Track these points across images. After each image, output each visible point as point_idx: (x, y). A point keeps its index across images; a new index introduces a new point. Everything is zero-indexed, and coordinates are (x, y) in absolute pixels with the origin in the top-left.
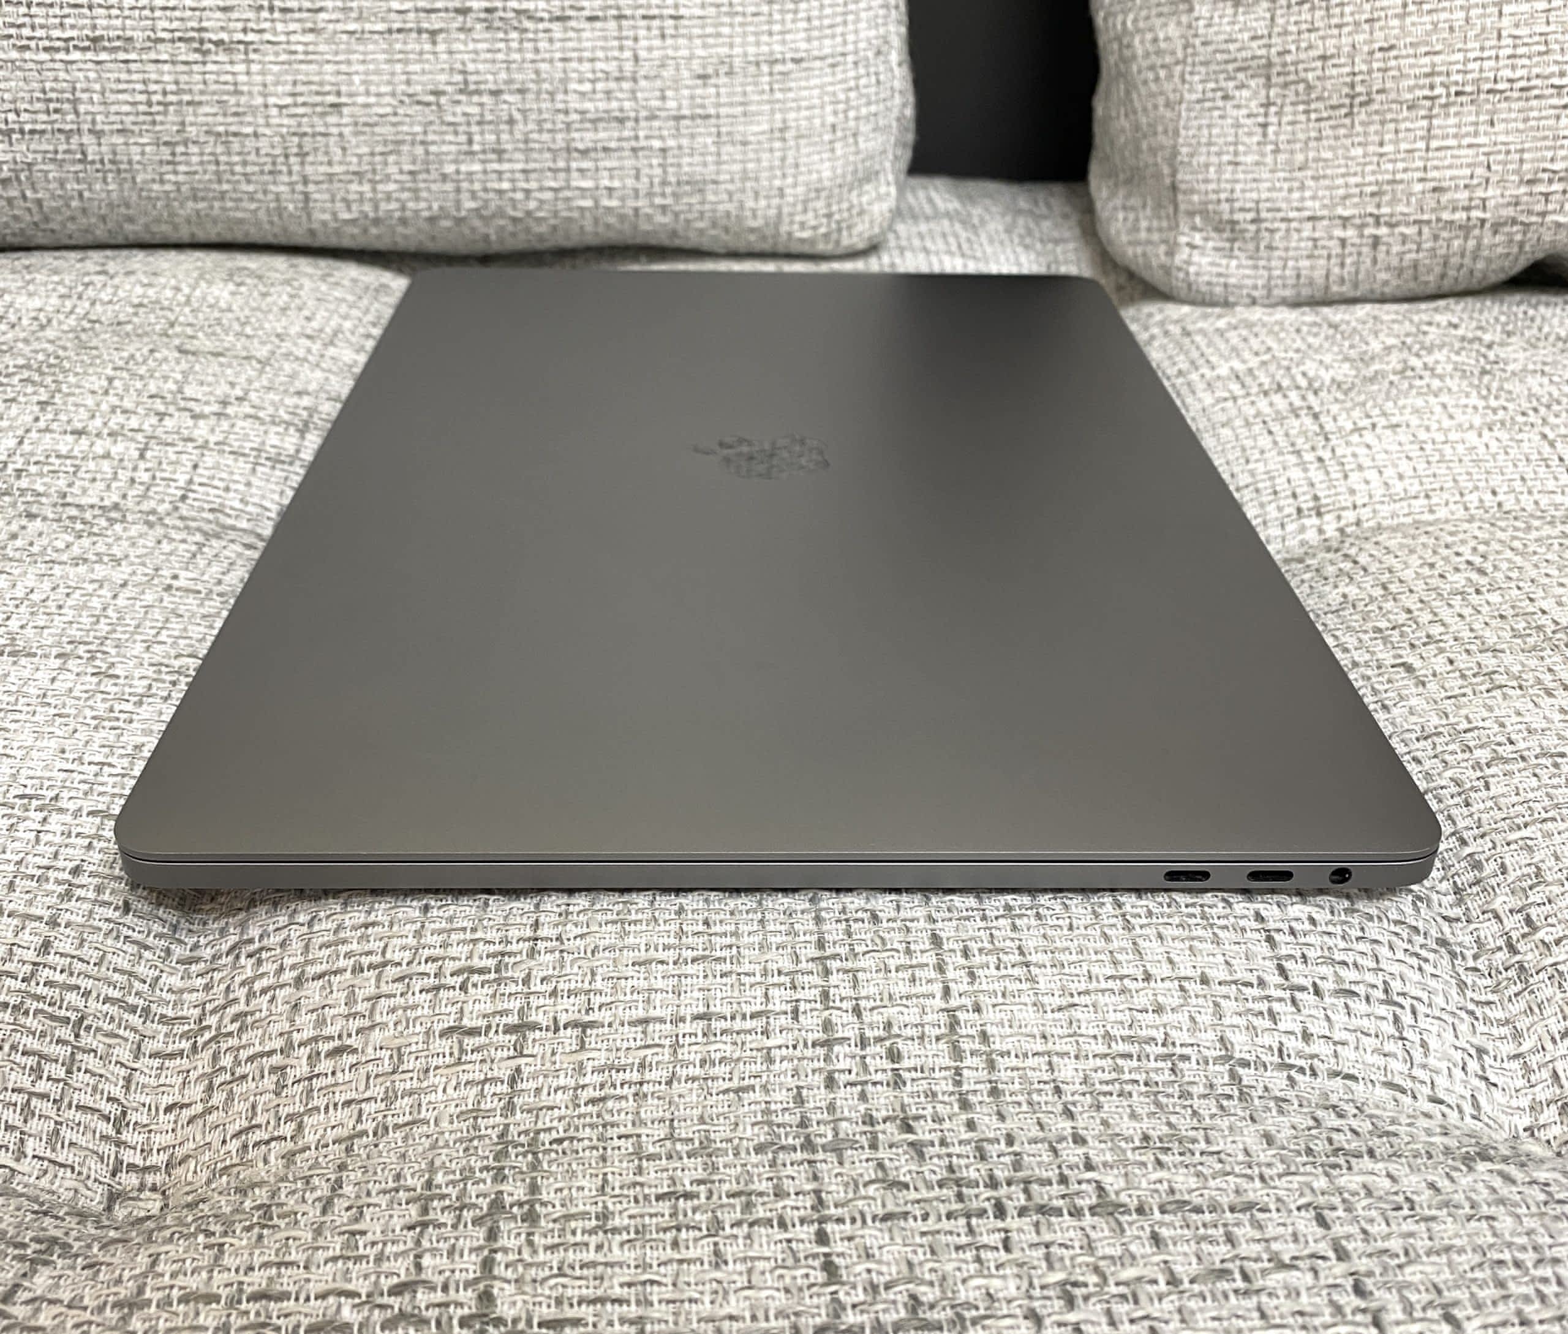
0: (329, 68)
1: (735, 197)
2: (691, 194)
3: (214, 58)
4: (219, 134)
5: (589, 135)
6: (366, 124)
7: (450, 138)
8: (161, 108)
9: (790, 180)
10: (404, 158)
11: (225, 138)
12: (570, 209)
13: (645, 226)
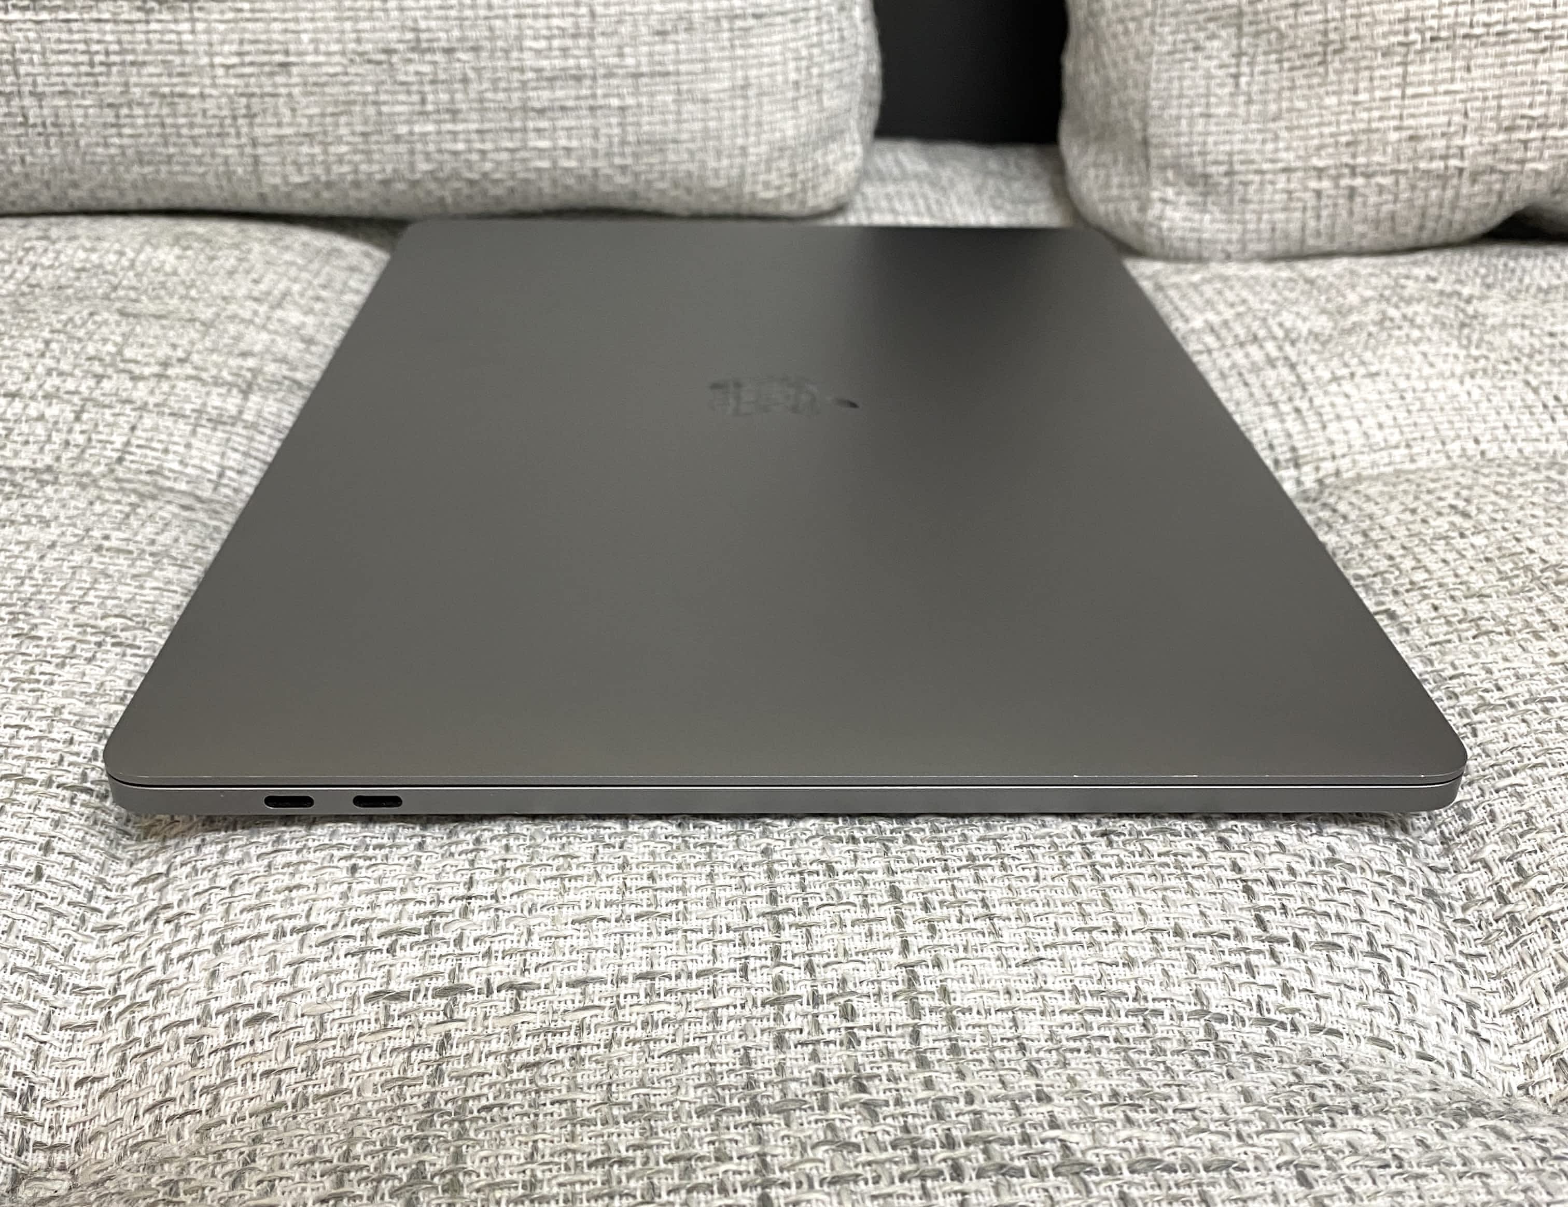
0: (276, 26)
1: (699, 156)
2: (650, 154)
3: (157, 16)
4: (163, 96)
5: (546, 94)
6: (316, 84)
7: (402, 97)
8: (103, 69)
9: (752, 139)
10: (357, 119)
11: (170, 99)
12: (528, 170)
13: (604, 187)
